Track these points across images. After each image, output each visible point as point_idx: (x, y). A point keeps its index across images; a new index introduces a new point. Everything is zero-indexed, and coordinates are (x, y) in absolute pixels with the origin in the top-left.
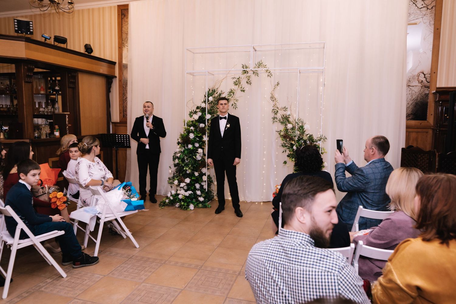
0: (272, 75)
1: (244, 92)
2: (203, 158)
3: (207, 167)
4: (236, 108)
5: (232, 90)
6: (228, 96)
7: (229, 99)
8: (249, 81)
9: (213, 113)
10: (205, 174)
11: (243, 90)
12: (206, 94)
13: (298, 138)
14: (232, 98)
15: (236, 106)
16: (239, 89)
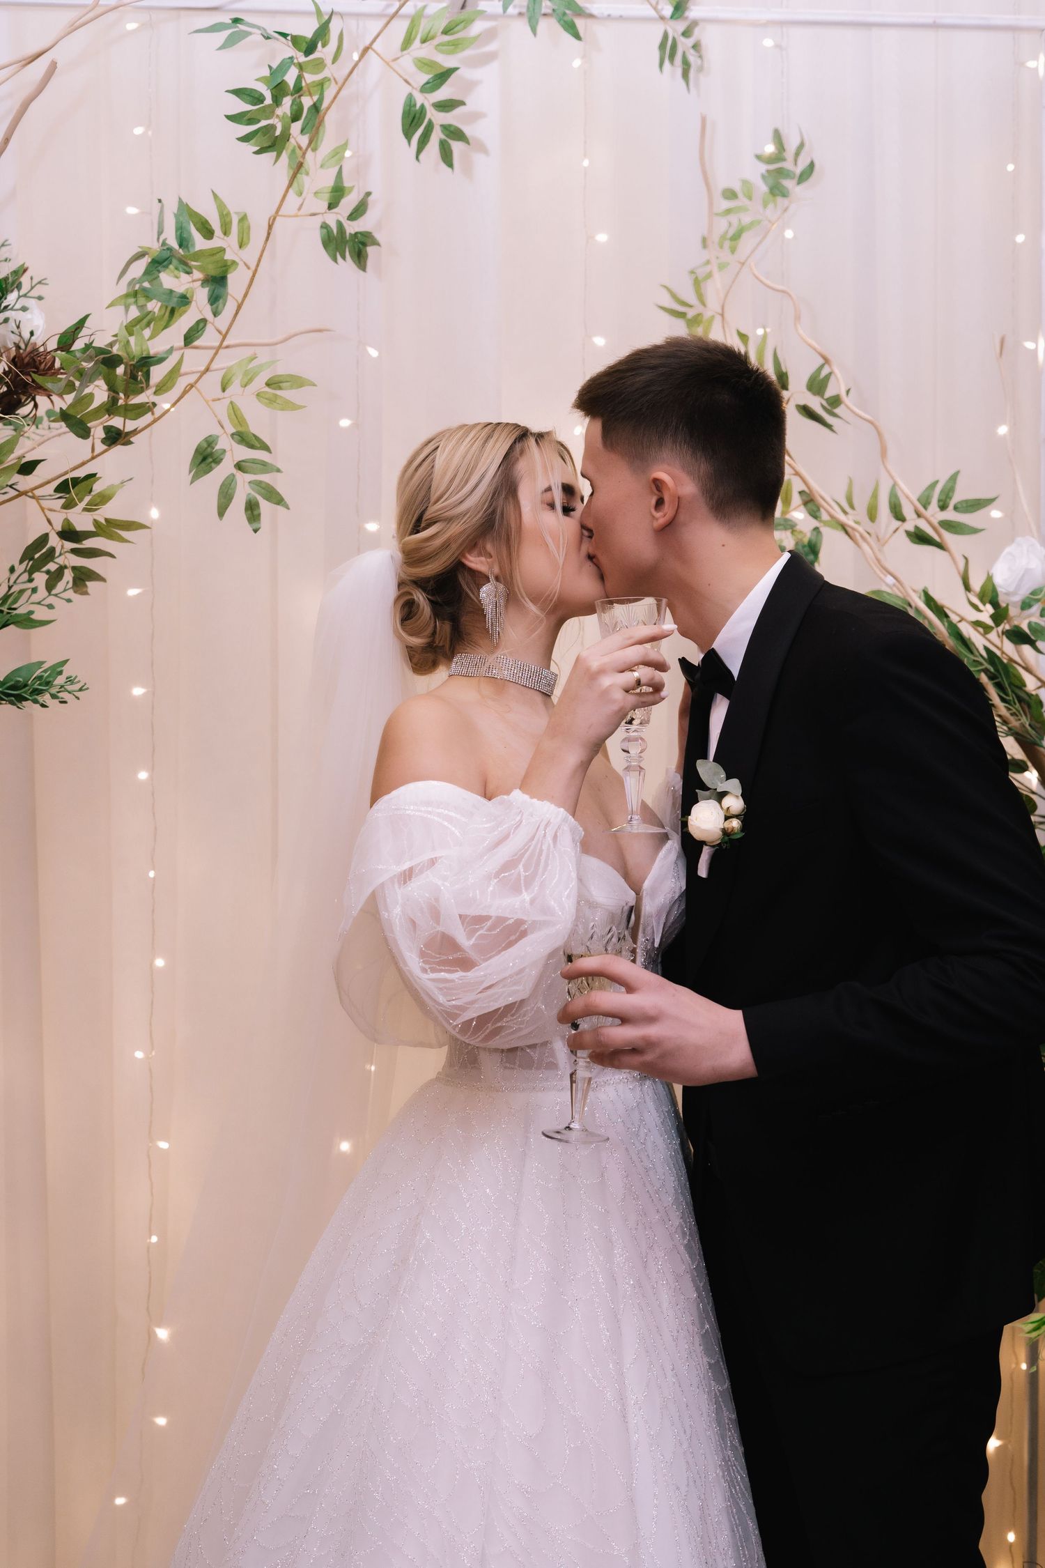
0: (696, 47)
1: (360, 258)
4: (265, 506)
5: (192, 230)
6: (137, 322)
8: (446, 106)
11: (352, 228)
14: (194, 360)
15: (265, 467)
16: (307, 209)
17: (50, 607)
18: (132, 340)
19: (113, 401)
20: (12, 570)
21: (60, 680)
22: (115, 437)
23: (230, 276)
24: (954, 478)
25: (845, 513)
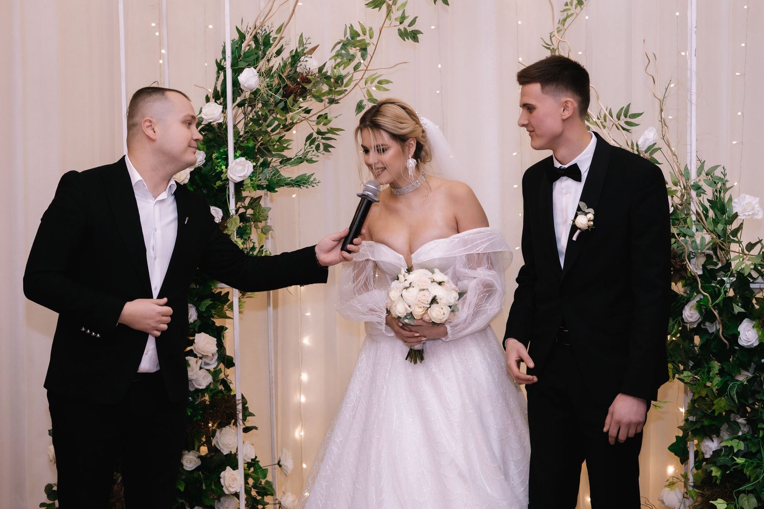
1: (415, 39)
2: (222, 376)
3: (244, 419)
5: (355, 34)
6: (339, 65)
7: (339, 79)
9: (265, 150)
10: (231, 461)
11: (409, 29)
12: (224, 58)
13: (704, 266)
14: (358, 75)
16: (392, 25)
17: (318, 156)
18: (335, 70)
19: (331, 90)
20: (305, 145)
21: (311, 179)
22: (332, 101)
23: (368, 48)
24: (629, 106)
25: (598, 119)
